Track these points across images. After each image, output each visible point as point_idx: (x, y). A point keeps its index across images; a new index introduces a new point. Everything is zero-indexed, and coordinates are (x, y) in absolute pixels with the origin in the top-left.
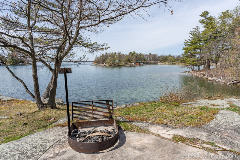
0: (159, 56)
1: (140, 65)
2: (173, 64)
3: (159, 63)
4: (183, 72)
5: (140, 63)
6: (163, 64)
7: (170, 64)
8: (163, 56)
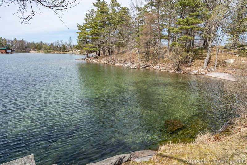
0: (28, 43)
1: (7, 52)
2: (49, 52)
3: (32, 51)
4: (79, 59)
5: (6, 50)
6: (37, 52)
7: (45, 53)
8: (33, 43)
